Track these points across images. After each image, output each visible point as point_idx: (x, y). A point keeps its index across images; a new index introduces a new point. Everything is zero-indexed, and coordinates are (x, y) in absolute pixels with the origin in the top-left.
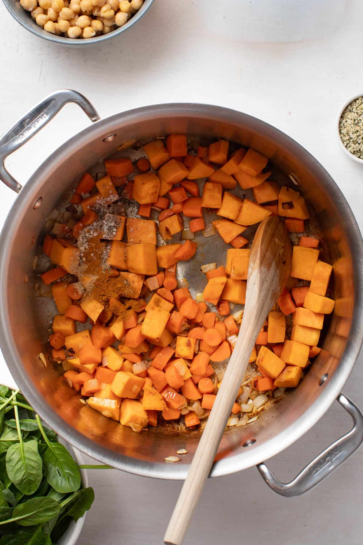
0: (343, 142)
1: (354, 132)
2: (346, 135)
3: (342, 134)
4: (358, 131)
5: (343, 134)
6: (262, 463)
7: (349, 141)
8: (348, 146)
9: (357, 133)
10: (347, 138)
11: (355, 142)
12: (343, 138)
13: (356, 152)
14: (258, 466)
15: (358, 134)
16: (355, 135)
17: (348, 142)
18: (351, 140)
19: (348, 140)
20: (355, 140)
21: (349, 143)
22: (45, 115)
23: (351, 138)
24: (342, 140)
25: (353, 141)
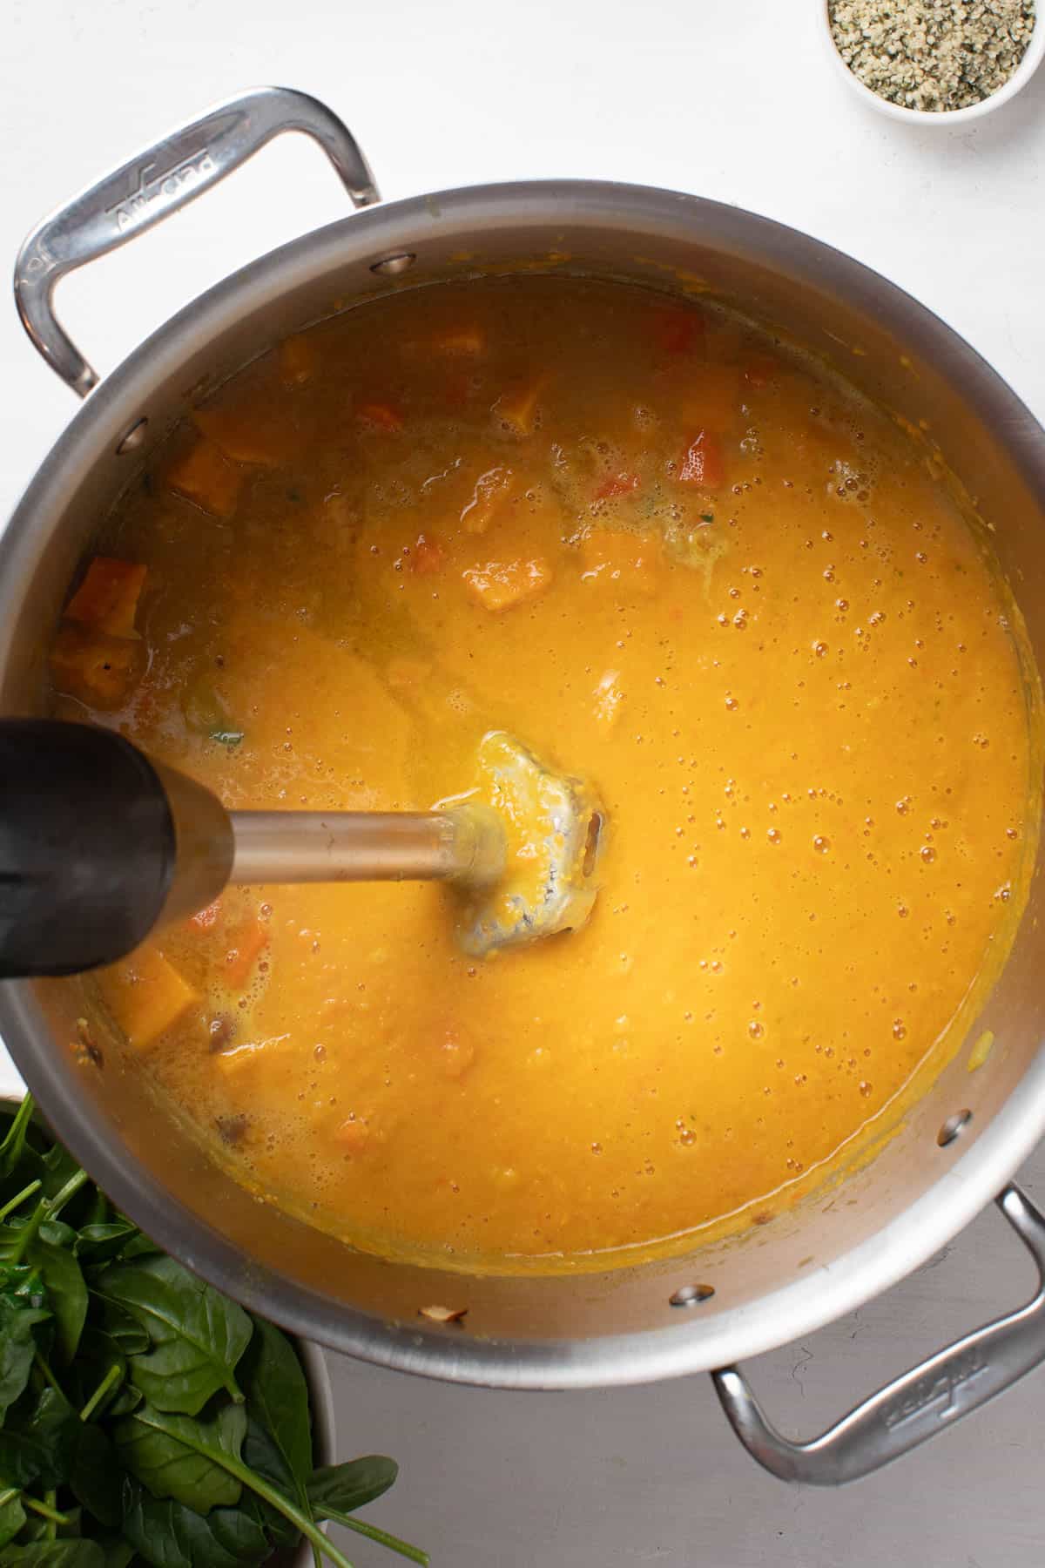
0: (840, 52)
1: (877, 19)
2: (851, 28)
3: (837, 25)
4: (887, 16)
5: (841, 26)
6: (730, 1368)
7: (860, 46)
8: (856, 63)
9: (886, 21)
10: (853, 37)
11: (880, 51)
12: (841, 36)
13: (880, 83)
14: (716, 1374)
15: (888, 24)
16: (879, 27)
17: (857, 49)
18: (867, 45)
19: (856, 44)
20: (878, 43)
21: (859, 53)
22: (208, 160)
23: (866, 38)
24: (837, 44)
25: (872, 47)
